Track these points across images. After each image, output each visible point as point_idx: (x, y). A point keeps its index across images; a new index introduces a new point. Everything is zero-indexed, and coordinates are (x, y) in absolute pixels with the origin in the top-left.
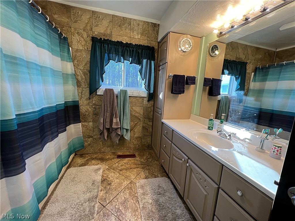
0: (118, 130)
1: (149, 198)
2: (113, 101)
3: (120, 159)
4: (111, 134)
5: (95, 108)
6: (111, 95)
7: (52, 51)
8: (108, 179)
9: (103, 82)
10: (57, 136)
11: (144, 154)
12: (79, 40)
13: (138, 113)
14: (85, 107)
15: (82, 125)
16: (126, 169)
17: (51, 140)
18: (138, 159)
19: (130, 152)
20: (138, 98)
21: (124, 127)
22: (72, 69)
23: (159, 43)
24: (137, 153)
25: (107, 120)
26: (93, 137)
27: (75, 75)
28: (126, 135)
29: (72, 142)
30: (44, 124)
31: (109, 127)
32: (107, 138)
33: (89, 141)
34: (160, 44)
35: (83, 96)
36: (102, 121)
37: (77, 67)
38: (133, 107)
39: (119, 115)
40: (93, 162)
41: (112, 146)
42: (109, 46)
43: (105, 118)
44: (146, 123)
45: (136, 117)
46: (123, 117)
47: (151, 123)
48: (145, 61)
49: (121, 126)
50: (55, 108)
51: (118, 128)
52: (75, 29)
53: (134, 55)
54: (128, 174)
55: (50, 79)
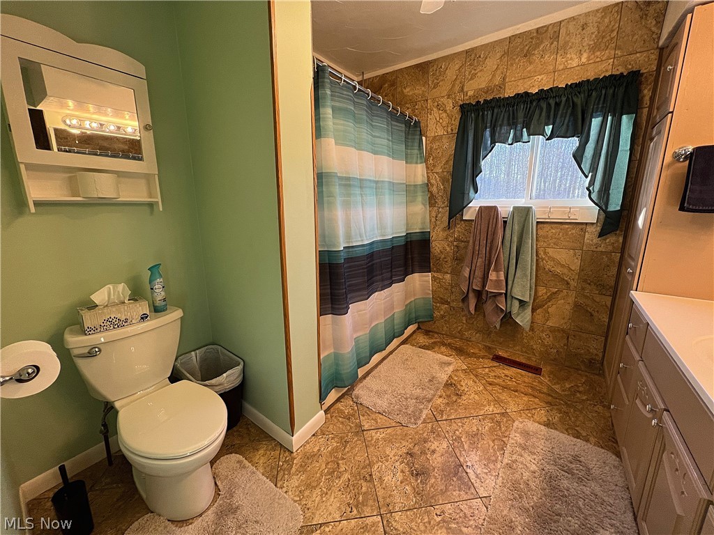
0: (498, 298)
1: (533, 461)
2: (494, 233)
3: (498, 364)
4: (484, 305)
5: (457, 246)
6: (491, 221)
7: (393, 154)
8: (459, 387)
9: (476, 192)
10: (390, 285)
11: (569, 378)
12: (438, 119)
13: (563, 266)
14: (439, 245)
15: (433, 277)
16: (504, 387)
17: (380, 289)
18: (545, 379)
19: (529, 359)
20: (567, 226)
21: (513, 295)
22: (423, 176)
23: (662, 49)
24: (549, 368)
25: (476, 274)
26: (449, 303)
27: (428, 185)
28: (518, 314)
29: (413, 304)
30: (373, 264)
31: (478, 289)
32: (475, 310)
33: (442, 309)
34: (666, 52)
35: (438, 223)
36: (466, 273)
37: (432, 170)
38: (548, 250)
39: (506, 266)
40: (443, 349)
41: (487, 331)
42: (496, 111)
43: (473, 268)
44: (586, 297)
45: (556, 275)
46: (514, 271)
47: (608, 300)
48: (596, 122)
49: (509, 291)
50: (389, 243)
51: (501, 294)
52: (434, 100)
53: (562, 113)
54: (504, 396)
55: (387, 198)
